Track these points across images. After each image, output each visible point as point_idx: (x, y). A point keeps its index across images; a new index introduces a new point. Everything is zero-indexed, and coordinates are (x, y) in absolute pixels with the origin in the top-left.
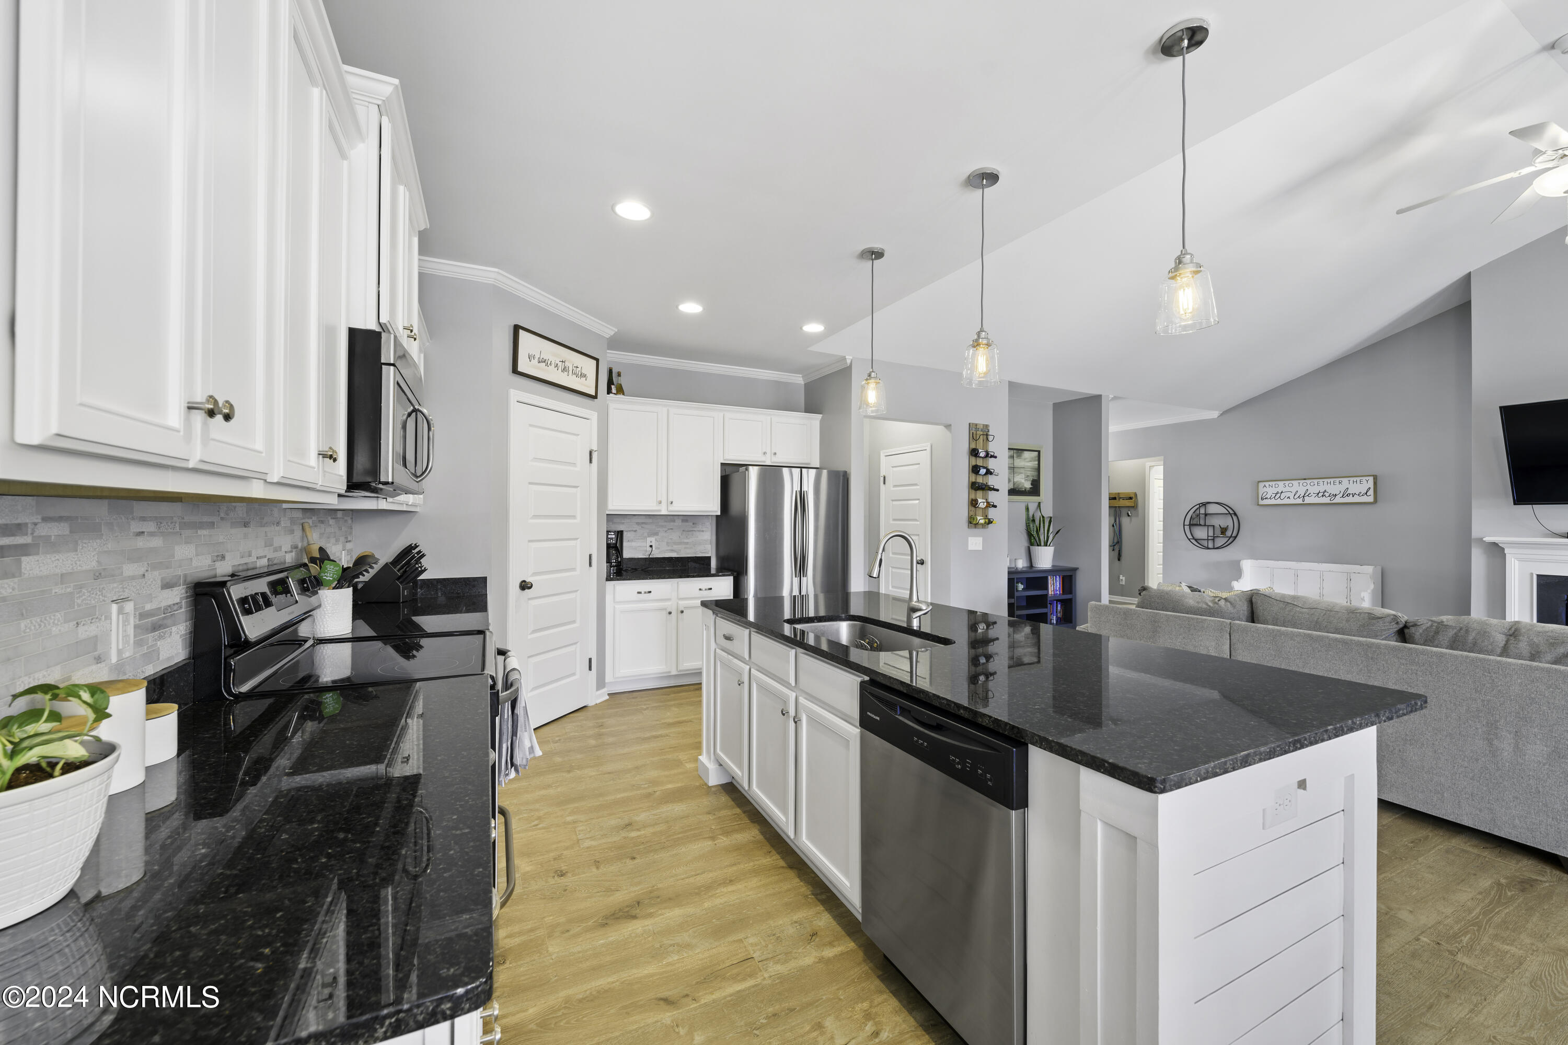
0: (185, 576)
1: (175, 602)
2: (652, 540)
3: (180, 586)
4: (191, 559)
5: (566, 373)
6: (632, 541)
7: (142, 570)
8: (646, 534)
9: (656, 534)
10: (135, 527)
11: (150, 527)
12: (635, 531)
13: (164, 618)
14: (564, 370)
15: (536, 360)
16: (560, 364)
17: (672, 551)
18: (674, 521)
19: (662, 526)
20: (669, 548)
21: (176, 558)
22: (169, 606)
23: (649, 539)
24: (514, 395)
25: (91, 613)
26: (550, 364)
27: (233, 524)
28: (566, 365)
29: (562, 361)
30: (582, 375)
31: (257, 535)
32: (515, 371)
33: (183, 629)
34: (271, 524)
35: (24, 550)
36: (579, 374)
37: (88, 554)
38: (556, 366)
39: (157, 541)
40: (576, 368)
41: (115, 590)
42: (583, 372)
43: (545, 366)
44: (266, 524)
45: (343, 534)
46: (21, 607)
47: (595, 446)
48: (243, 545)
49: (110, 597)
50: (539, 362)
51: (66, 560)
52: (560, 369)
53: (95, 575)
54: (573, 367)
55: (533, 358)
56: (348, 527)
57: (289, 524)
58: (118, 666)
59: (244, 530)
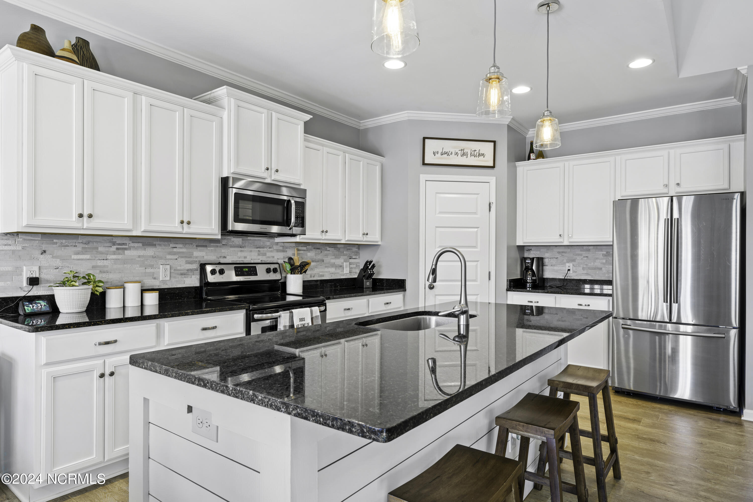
0: (200, 261)
1: (194, 268)
2: (569, 265)
3: (197, 264)
4: (203, 257)
5: (465, 157)
6: (554, 265)
7: (176, 258)
8: (565, 261)
9: (574, 260)
10: (172, 245)
11: (181, 246)
12: (557, 258)
13: (187, 272)
14: (463, 155)
15: (440, 154)
16: (459, 152)
17: (587, 274)
18: (589, 250)
19: (579, 255)
20: (585, 272)
21: (194, 255)
22: (190, 269)
23: (568, 264)
24: (423, 177)
25: (152, 266)
26: (451, 154)
27: (232, 246)
28: (465, 151)
29: (462, 150)
30: (480, 155)
31: (251, 251)
32: (424, 164)
33: (198, 277)
34: (263, 248)
35: (126, 249)
36: (477, 154)
37: (150, 251)
38: (456, 154)
39: (184, 250)
40: (474, 151)
41: (162, 261)
42: (481, 152)
43: (447, 156)
44: (260, 247)
45: (344, 255)
46: (125, 262)
47: (493, 200)
48: (240, 254)
49: (160, 263)
50: (442, 154)
51: (141, 252)
52: (460, 155)
53: (153, 257)
54: (472, 152)
55: (436, 153)
56: (353, 252)
57: (281, 248)
58: (164, 282)
59: (241, 249)
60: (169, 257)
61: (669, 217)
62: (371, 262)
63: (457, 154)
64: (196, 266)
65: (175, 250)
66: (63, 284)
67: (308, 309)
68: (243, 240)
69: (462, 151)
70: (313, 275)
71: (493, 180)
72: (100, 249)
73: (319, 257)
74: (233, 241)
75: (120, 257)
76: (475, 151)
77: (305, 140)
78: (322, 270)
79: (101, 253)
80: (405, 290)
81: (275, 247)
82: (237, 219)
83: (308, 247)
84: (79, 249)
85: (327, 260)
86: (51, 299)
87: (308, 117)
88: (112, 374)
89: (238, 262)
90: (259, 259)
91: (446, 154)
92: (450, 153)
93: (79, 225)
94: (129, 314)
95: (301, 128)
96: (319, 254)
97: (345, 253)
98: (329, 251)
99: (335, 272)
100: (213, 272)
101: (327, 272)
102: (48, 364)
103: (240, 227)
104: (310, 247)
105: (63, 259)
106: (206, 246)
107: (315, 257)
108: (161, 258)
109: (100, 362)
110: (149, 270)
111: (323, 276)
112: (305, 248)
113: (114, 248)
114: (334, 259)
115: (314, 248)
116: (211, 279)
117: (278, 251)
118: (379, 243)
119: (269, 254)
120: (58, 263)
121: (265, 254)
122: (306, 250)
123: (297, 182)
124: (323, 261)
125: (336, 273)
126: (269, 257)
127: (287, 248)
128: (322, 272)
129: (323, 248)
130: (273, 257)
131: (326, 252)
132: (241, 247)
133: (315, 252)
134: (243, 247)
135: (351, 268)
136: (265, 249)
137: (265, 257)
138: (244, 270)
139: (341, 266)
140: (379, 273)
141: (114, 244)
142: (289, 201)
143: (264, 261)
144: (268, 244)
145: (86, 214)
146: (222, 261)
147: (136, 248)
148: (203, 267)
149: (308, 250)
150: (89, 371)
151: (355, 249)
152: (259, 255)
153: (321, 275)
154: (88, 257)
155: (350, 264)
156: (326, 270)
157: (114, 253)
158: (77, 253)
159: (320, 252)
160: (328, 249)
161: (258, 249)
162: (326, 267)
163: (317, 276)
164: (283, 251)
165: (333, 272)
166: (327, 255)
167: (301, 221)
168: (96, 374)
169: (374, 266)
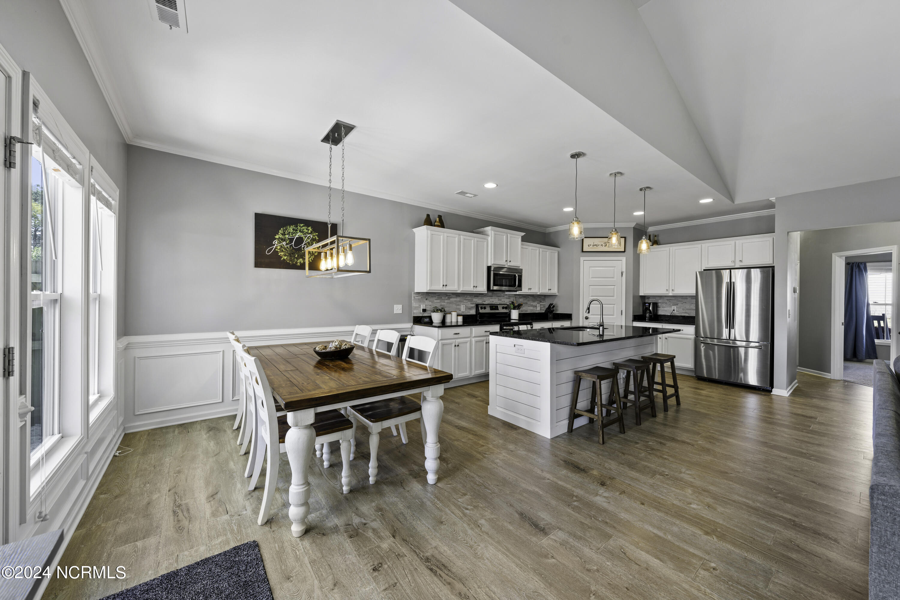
0: (475, 303)
2: (674, 307)
4: (477, 301)
5: (607, 247)
6: (664, 307)
7: (467, 301)
8: (671, 305)
9: (677, 305)
10: (466, 296)
11: (469, 296)
12: (666, 303)
13: (472, 308)
14: (606, 245)
17: (686, 313)
18: (687, 299)
19: (680, 301)
20: (684, 311)
21: (473, 301)
23: (673, 307)
24: (582, 259)
25: (459, 305)
26: (598, 245)
27: (491, 297)
31: (497, 299)
32: (583, 251)
33: (475, 310)
35: (450, 298)
37: (458, 299)
39: (469, 298)
41: (462, 303)
44: (499, 297)
46: (450, 303)
47: (624, 270)
48: (491, 300)
50: (593, 246)
51: (455, 299)
52: (604, 246)
53: (459, 301)
55: (590, 246)
56: (543, 299)
58: (463, 312)
59: (494, 298)
60: (465, 301)
61: (729, 281)
62: (553, 304)
63: (602, 245)
64: (474, 305)
65: (467, 298)
66: (434, 312)
67: (525, 326)
68: (492, 293)
69: (606, 243)
70: (522, 311)
71: (624, 259)
72: (443, 298)
73: (525, 301)
74: (488, 294)
75: (448, 301)
77: (522, 245)
78: (526, 308)
79: (443, 299)
80: (572, 320)
81: (505, 297)
82: (495, 285)
84: (437, 298)
85: (529, 303)
86: (430, 317)
87: (523, 234)
88: (458, 346)
89: (491, 304)
90: (499, 303)
91: (596, 245)
93: (442, 289)
94: (453, 324)
95: (520, 239)
97: (539, 299)
100: (482, 308)
102: (441, 340)
103: (495, 288)
104: (521, 296)
105: (432, 302)
106: (478, 296)
107: (523, 302)
108: (462, 302)
109: (454, 341)
110: (458, 307)
111: (527, 311)
113: (447, 298)
114: (532, 302)
115: (523, 297)
116: (481, 311)
117: (507, 298)
118: (557, 294)
119: (503, 300)
120: (430, 303)
121: (501, 300)
123: (518, 265)
124: (527, 303)
125: (533, 310)
127: (510, 297)
129: (527, 297)
130: (505, 301)
131: (529, 299)
133: (523, 299)
135: (541, 307)
136: (501, 298)
138: (493, 307)
139: (536, 306)
140: (557, 310)
141: (447, 296)
142: (515, 275)
143: (501, 303)
144: (502, 295)
145: (445, 285)
146: (484, 303)
147: (454, 298)
148: (477, 306)
149: (520, 298)
150: (451, 344)
151: (543, 297)
154: (439, 301)
155: (541, 305)
156: (529, 308)
157: (447, 300)
158: (436, 300)
159: (526, 299)
160: (530, 297)
162: (528, 306)
163: (524, 311)
164: (509, 298)
166: (529, 300)
167: (520, 285)
168: (453, 345)
169: (554, 306)
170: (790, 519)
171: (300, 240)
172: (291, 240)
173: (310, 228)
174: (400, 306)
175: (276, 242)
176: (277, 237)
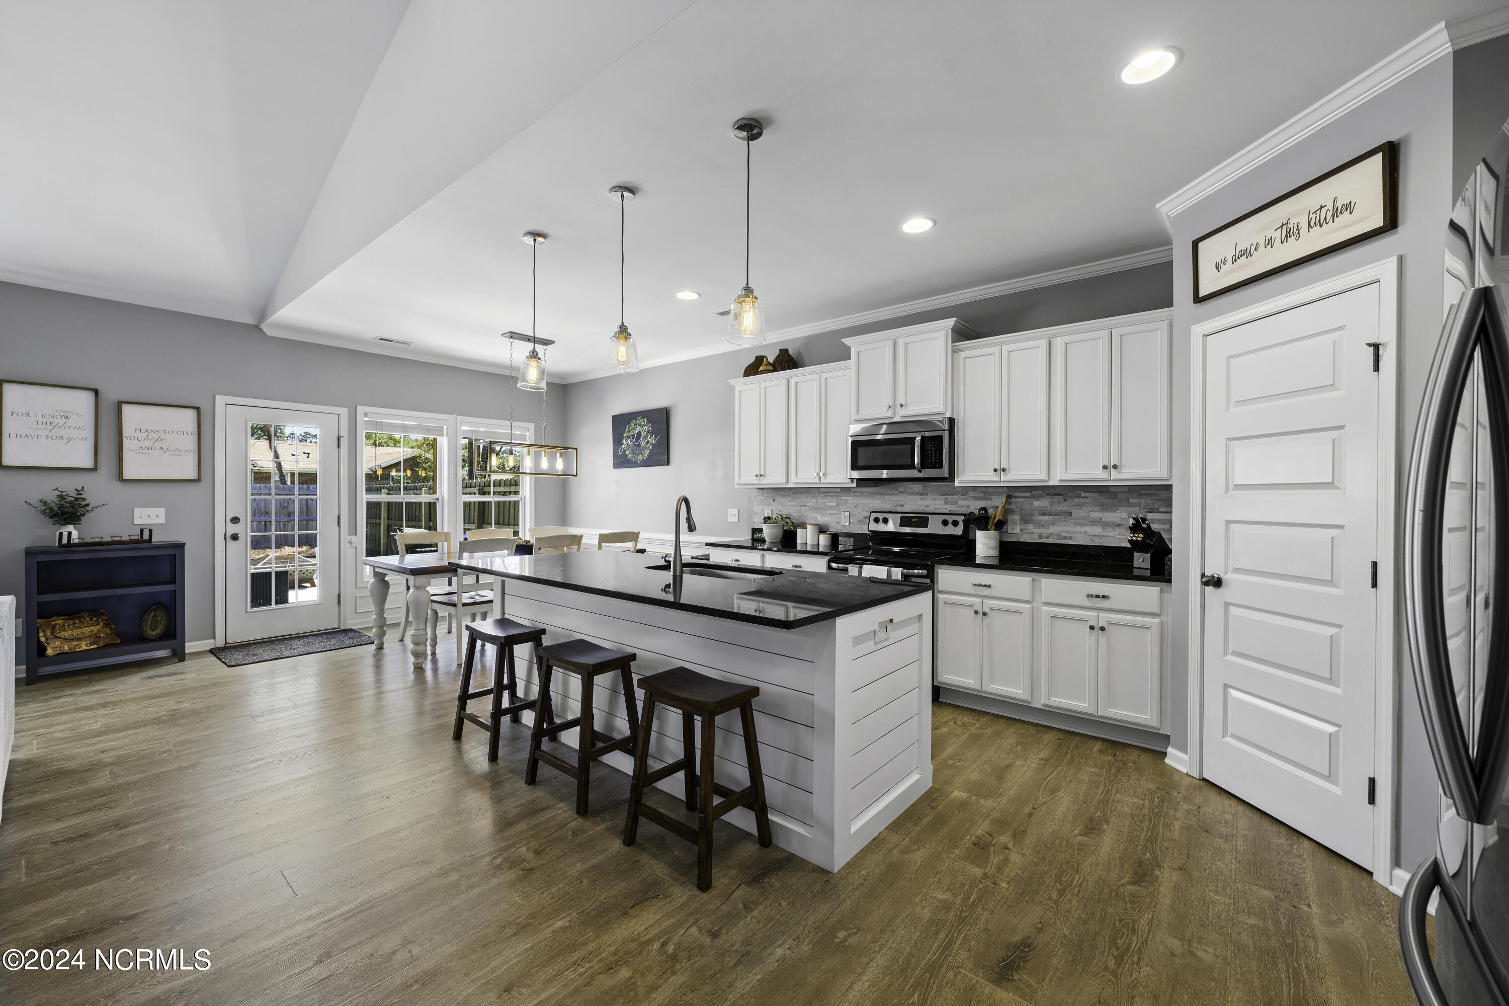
5: (1293, 238)
13: (863, 519)
14: (1288, 236)
15: (1229, 261)
16: (1278, 234)
26: (1255, 249)
27: (910, 494)
28: (1291, 225)
29: (1283, 225)
30: (1336, 213)
31: (935, 499)
34: (952, 495)
36: (1330, 214)
38: (1268, 244)
40: (1319, 212)
42: (1339, 204)
43: (1247, 258)
44: (947, 494)
45: (1130, 505)
47: (1388, 333)
49: (842, 510)
50: (1235, 261)
52: (1278, 241)
54: (1311, 216)
55: (1222, 264)
56: (1159, 500)
57: (982, 495)
59: (921, 497)
63: (1270, 242)
68: (923, 486)
69: (1285, 227)
70: (1045, 536)
71: (1388, 268)
74: (912, 488)
76: (1322, 207)
78: (1067, 529)
80: (1169, 581)
82: (855, 467)
83: (1034, 492)
87: (951, 322)
89: (918, 511)
90: (946, 509)
91: (1244, 254)
92: (1253, 248)
94: (809, 549)
95: (942, 340)
96: (1061, 503)
97: (1131, 501)
98: (1086, 497)
99: (1102, 534)
100: (876, 521)
101: (1081, 533)
103: (857, 474)
104: (1039, 492)
107: (1049, 508)
112: (1028, 494)
114: (1100, 512)
115: (1048, 494)
116: (873, 527)
120: (780, 507)
122: (1030, 497)
124: (1070, 514)
125: (1104, 536)
126: (961, 506)
128: (1067, 532)
129: (1070, 494)
130: (969, 506)
131: (1077, 500)
132: (921, 495)
133: (1050, 500)
134: (924, 495)
136: (956, 497)
137: (954, 506)
138: (913, 520)
142: (915, 438)
143: (954, 511)
145: (759, 474)
146: (900, 509)
148: (870, 515)
152: (946, 503)
153: (1065, 536)
156: (1078, 529)
159: (1062, 500)
160: (1083, 494)
161: (945, 497)
162: (1076, 524)
163: (1056, 537)
165: (1095, 534)
170: (127, 827)
171: (639, 433)
172: (633, 435)
173: (645, 420)
174: (735, 511)
175: (624, 441)
176: (625, 436)
